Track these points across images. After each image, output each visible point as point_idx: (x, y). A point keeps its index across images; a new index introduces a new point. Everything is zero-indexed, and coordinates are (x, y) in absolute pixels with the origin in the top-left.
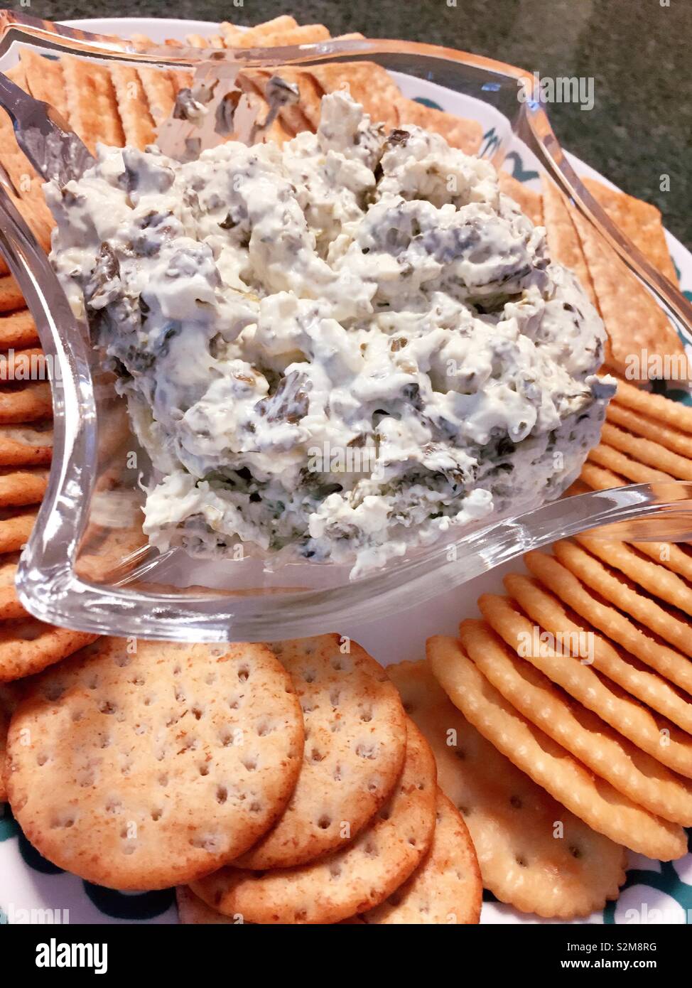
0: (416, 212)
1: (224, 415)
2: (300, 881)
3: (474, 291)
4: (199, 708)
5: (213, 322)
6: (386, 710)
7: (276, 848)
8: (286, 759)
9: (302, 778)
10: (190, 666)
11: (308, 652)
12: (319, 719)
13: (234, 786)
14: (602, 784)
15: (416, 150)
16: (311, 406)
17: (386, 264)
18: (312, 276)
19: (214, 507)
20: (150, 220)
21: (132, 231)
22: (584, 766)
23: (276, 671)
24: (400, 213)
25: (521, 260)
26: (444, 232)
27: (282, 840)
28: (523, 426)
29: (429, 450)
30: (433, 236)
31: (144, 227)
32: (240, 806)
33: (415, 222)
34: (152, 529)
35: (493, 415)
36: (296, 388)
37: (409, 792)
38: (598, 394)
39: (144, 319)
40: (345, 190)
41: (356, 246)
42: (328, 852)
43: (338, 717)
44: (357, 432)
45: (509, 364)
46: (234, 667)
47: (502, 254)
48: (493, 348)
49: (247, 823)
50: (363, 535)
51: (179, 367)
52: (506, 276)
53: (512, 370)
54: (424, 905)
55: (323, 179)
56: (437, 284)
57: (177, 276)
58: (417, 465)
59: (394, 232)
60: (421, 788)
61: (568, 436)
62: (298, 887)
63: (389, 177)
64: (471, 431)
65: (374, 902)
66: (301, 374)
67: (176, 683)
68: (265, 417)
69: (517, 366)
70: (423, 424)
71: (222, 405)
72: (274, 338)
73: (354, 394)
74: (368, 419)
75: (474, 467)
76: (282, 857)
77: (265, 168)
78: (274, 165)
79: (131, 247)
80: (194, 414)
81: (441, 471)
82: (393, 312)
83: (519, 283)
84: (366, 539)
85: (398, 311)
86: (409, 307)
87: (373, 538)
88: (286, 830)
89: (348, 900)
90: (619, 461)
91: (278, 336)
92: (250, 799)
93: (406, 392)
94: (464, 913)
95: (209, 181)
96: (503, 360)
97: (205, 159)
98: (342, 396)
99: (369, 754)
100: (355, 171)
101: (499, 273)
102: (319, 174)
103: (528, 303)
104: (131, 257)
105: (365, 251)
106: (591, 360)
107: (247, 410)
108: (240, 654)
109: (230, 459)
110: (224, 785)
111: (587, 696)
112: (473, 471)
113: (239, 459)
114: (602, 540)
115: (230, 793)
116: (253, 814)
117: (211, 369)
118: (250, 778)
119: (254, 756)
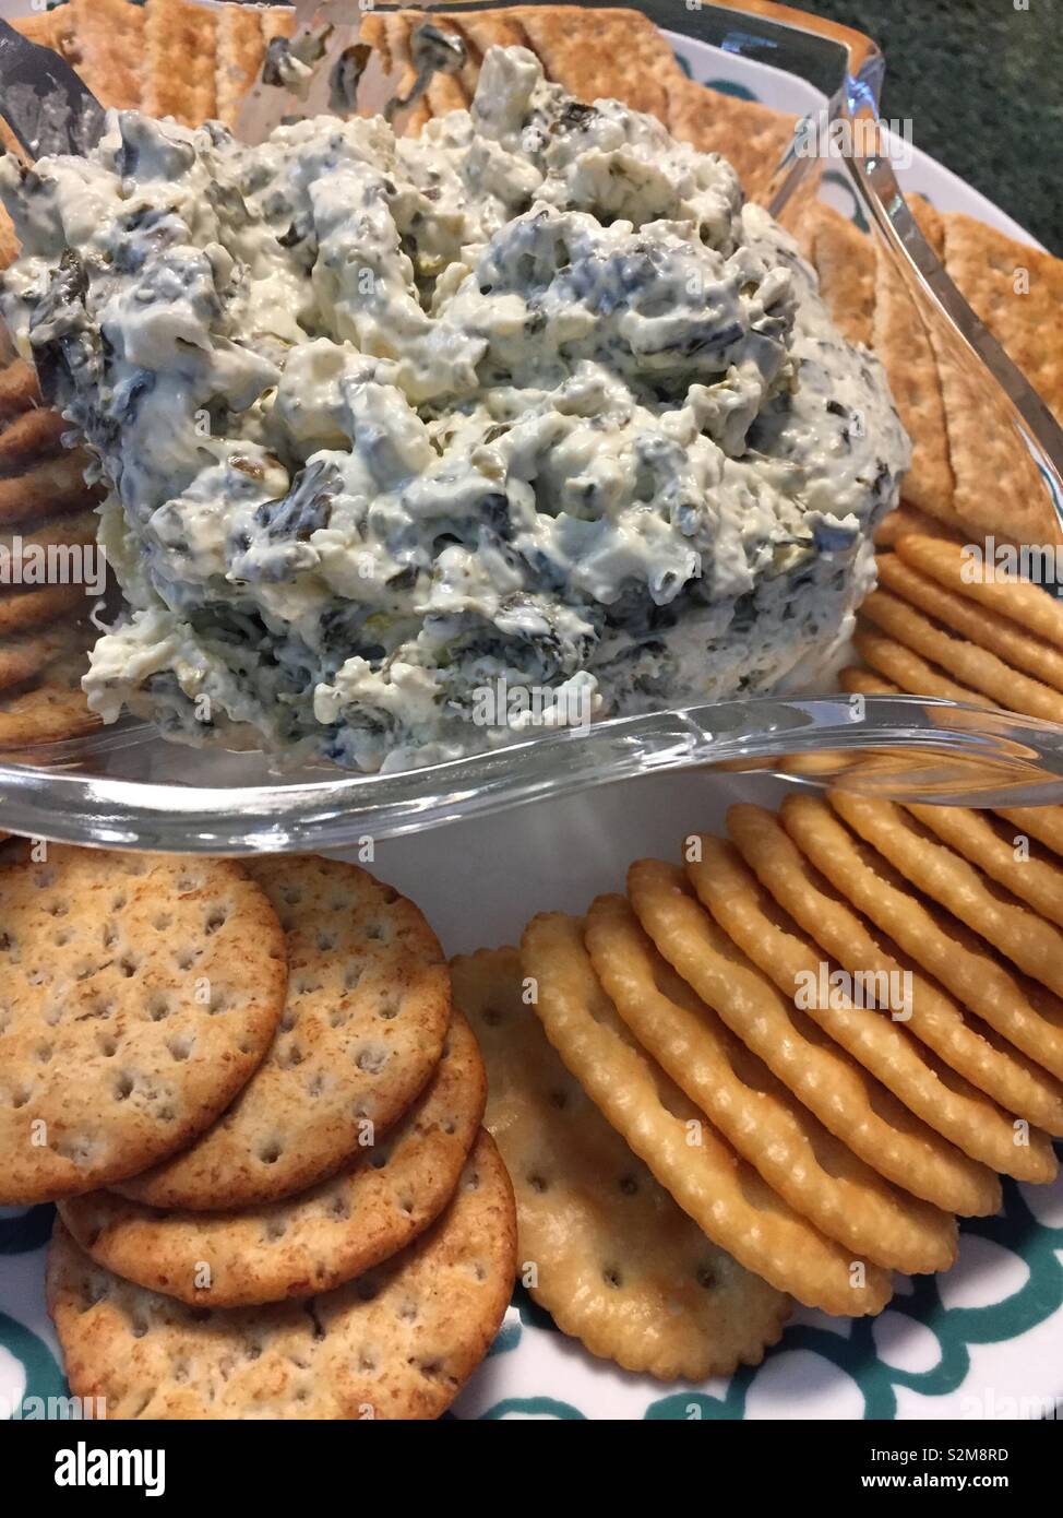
0: (563, 228)
1: (205, 520)
2: (215, 1235)
3: (643, 361)
4: (131, 961)
5: (204, 376)
6: (421, 1005)
7: (184, 1179)
8: (235, 1051)
9: (258, 1085)
10: (138, 899)
11: (337, 908)
12: (317, 1006)
13: (144, 1077)
14: (748, 1171)
15: (602, 137)
16: (334, 518)
17: (509, 309)
18: (391, 321)
19: (190, 664)
20: (140, 218)
21: (113, 234)
22: (722, 1138)
23: (260, 923)
24: (536, 229)
25: (726, 315)
26: (601, 260)
27: (197, 1167)
28: (670, 578)
29: (510, 601)
30: (586, 270)
31: (130, 228)
32: (144, 1108)
33: (561, 245)
34: (94, 684)
35: (624, 557)
36: (318, 487)
37: (427, 1133)
38: (824, 542)
39: (108, 364)
40: (492, 198)
41: (471, 281)
42: (265, 1198)
43: (345, 1005)
44: (403, 563)
45: (664, 478)
46: (202, 909)
47: (693, 303)
48: (640, 450)
49: (142, 1133)
50: (401, 727)
51: (151, 441)
52: (695, 342)
53: (669, 489)
54: (410, 1307)
55: (464, 181)
56: (589, 347)
57: (150, 300)
58: (486, 623)
59: (529, 260)
60: (451, 1131)
61: (779, 609)
62: (208, 1242)
63: (554, 178)
64: (587, 579)
65: (318, 1284)
66: (327, 465)
67: (112, 920)
68: (267, 529)
69: (677, 483)
70: (510, 561)
71: (205, 506)
72: (297, 408)
73: (406, 505)
74: (426, 548)
75: (588, 639)
76: (189, 1192)
77: (356, 156)
78: (374, 152)
79: (109, 259)
80: (163, 515)
81: (521, 635)
82: (512, 389)
83: (722, 354)
84: (404, 734)
85: (519, 387)
86: (540, 382)
87: (414, 733)
88: (209, 1155)
89: (274, 1273)
90: (913, 673)
91: (305, 405)
92: (162, 1100)
93: (485, 508)
94: (463, 1329)
95: (276, 173)
96: (656, 470)
97: (279, 139)
98: (388, 508)
99: (373, 1066)
100: (508, 169)
101: (681, 335)
102: (459, 174)
103: (730, 387)
104: (106, 273)
105: (485, 290)
106: (863, 498)
107: (244, 514)
108: (216, 893)
109: (222, 592)
110: (131, 1074)
111: (752, 1031)
112: (583, 645)
113: (239, 594)
114: (856, 796)
115: (137, 1086)
116: (160, 1123)
117: (201, 449)
118: (170, 1069)
119: (189, 1040)
